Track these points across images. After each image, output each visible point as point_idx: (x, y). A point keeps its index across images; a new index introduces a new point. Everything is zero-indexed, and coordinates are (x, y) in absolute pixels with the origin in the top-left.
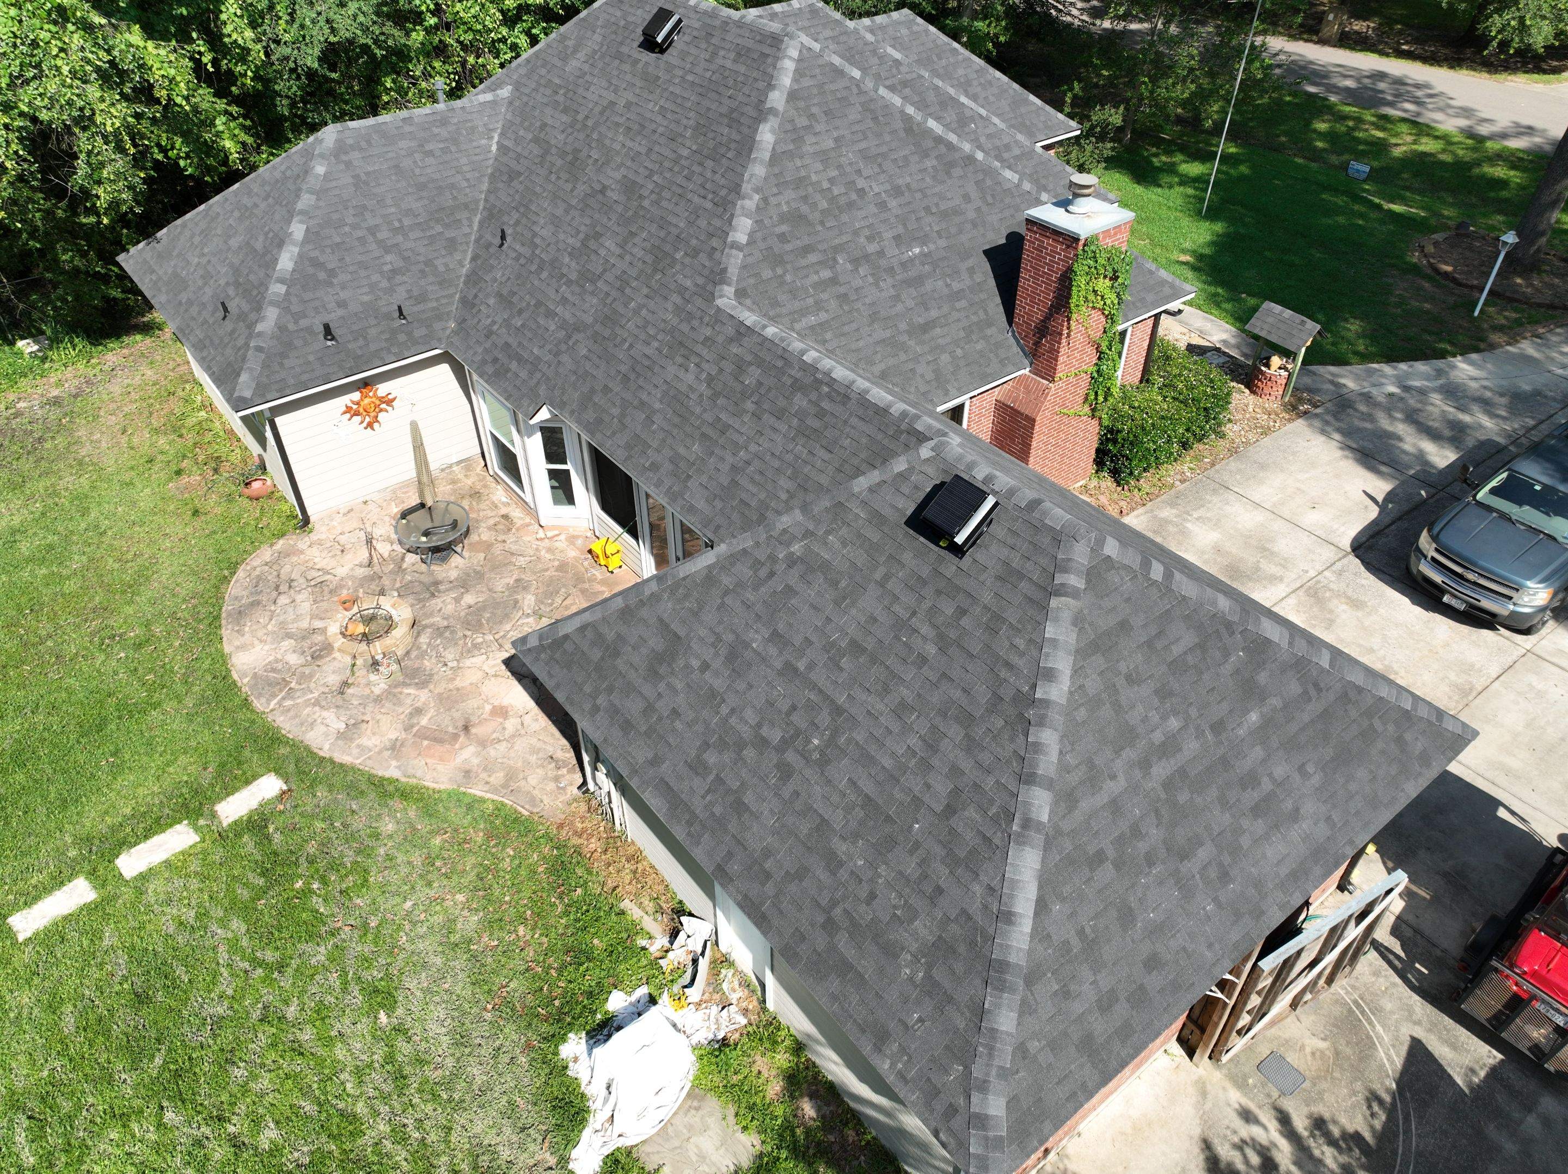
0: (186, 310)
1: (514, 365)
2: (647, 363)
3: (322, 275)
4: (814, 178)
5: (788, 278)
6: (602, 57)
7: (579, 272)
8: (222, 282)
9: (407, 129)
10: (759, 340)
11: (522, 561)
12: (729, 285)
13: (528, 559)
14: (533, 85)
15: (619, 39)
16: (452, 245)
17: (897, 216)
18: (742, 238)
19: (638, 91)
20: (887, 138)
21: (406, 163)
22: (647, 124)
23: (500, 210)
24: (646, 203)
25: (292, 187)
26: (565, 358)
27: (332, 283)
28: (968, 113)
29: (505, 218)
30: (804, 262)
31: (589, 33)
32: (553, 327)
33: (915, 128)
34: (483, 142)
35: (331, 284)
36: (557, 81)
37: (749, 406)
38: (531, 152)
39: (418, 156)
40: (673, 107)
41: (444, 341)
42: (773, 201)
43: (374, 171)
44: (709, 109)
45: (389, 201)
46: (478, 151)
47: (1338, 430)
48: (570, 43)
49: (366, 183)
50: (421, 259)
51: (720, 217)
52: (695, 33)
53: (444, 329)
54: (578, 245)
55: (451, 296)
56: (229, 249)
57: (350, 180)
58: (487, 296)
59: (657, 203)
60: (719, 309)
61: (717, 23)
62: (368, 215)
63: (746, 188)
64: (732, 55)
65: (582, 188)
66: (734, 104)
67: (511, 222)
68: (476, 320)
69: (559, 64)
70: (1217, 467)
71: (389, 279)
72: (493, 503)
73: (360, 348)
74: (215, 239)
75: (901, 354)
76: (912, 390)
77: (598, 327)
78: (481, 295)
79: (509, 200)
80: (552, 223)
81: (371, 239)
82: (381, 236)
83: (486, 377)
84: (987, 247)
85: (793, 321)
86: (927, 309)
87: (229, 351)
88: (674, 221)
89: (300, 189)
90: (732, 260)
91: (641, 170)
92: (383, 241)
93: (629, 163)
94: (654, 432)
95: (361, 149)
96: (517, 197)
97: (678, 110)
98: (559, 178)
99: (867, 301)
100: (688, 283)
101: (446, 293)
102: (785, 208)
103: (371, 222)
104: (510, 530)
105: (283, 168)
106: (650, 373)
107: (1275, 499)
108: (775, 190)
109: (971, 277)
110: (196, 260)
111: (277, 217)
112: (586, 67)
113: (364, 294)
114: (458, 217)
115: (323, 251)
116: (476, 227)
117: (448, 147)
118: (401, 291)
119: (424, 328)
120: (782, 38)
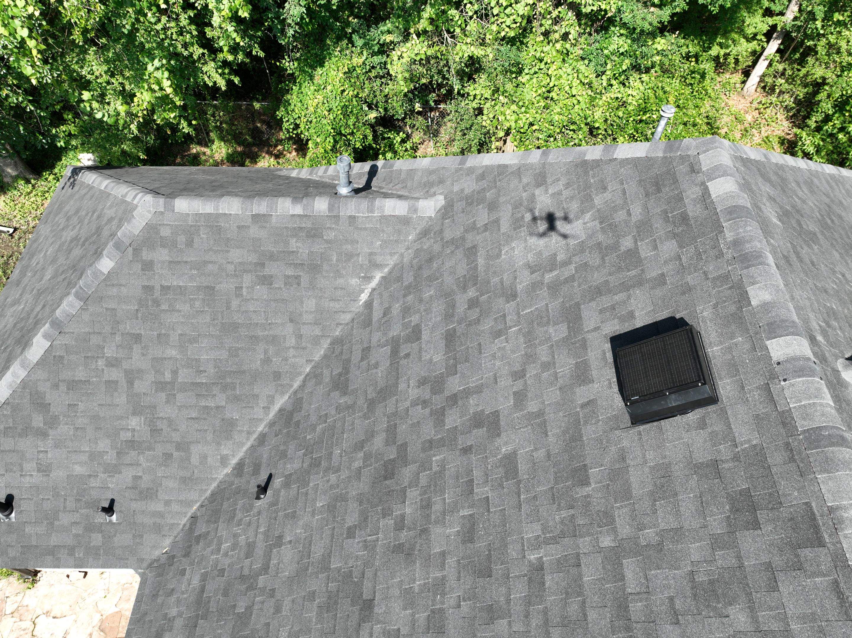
3: (38, 421)
6: (556, 287)
9: (254, 231)
14: (459, 232)
15: (600, 278)
16: (227, 429)
19: (540, 455)
21: (226, 286)
23: (298, 424)
27: (46, 435)
34: (355, 281)
35: (43, 434)
36: (481, 262)
38: (378, 365)
39: (247, 279)
40: (554, 601)
41: (145, 565)
43: (177, 288)
45: (174, 339)
46: (338, 293)
49: (157, 303)
50: (176, 437)
53: (154, 547)
55: (189, 504)
57: (138, 292)
58: (202, 560)
62: (137, 349)
65: (356, 549)
68: (172, 584)
69: (505, 226)
71: (119, 454)
79: (313, 419)
80: (301, 556)
81: (123, 386)
82: (141, 386)
92: (138, 395)
93: (421, 618)
95: (174, 248)
96: (320, 428)
98: (359, 474)
101: (183, 496)
103: (137, 362)
112: (523, 283)
113: (81, 463)
114: (256, 391)
115: (56, 386)
116: (272, 415)
117: (298, 277)
118: (128, 474)
119: (131, 536)
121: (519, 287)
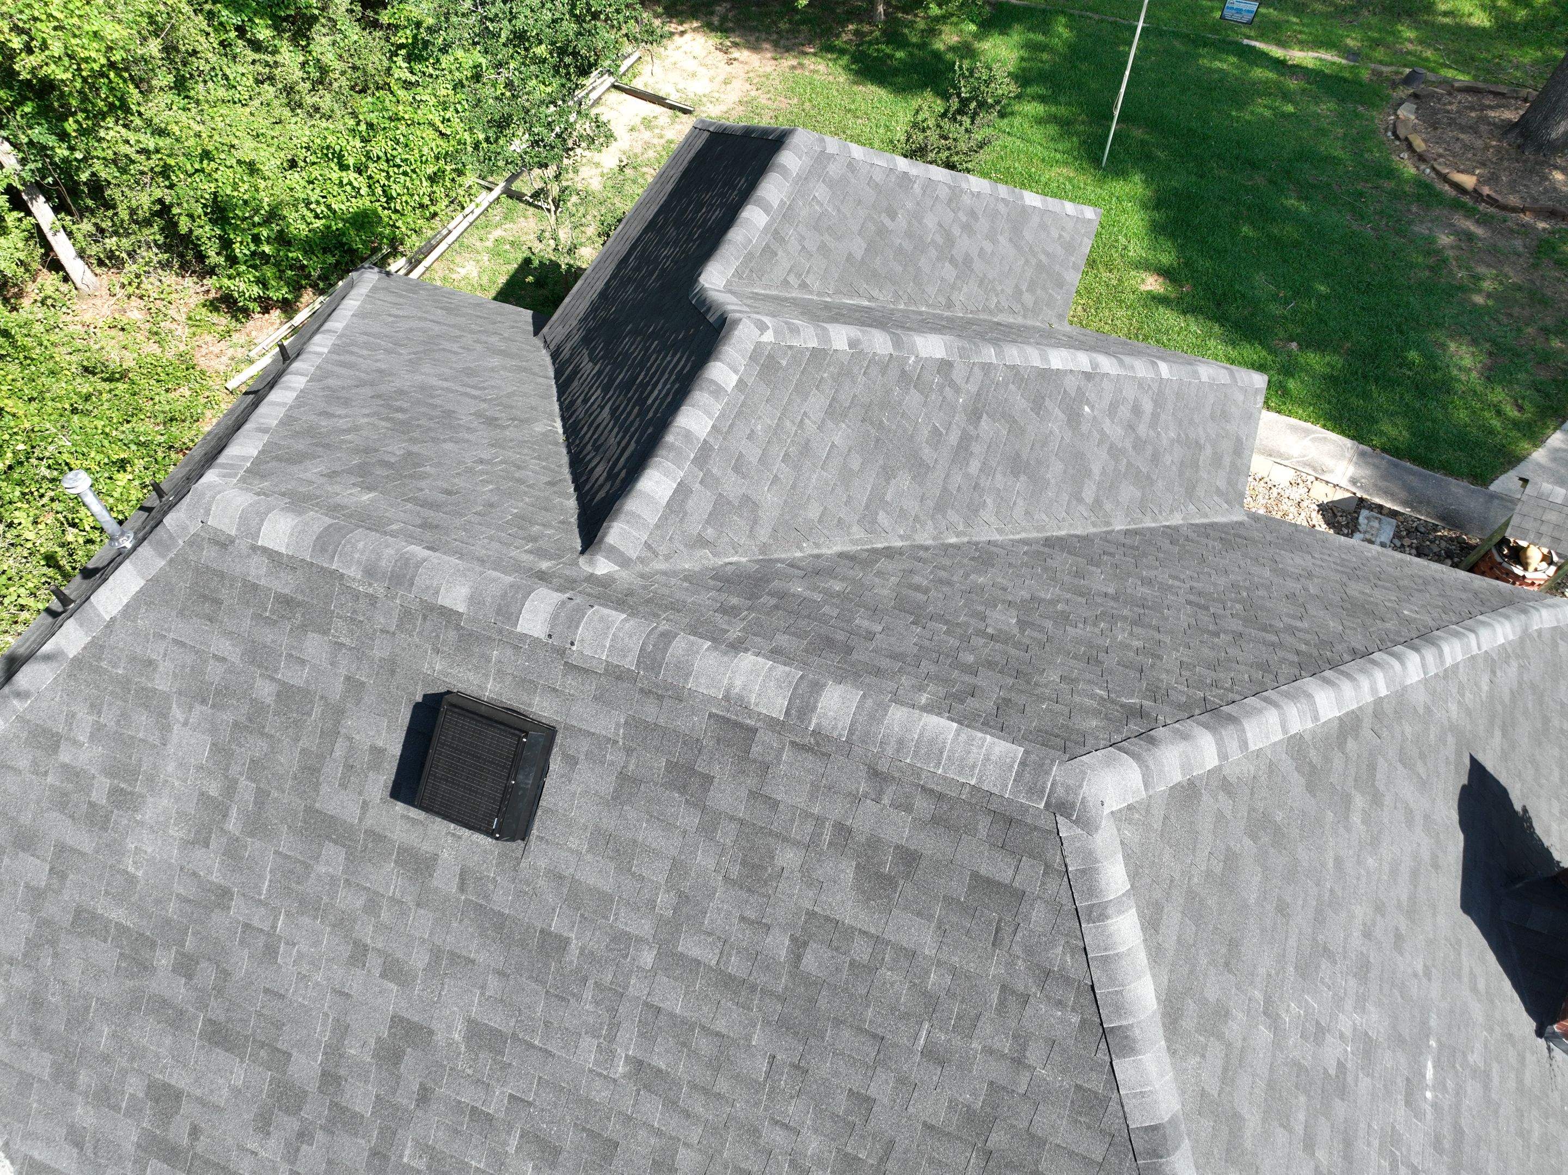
15: (290, 756)
17: (1388, 1040)
19: (494, 986)
20: (1304, 854)
28: (1073, 387)
33: (1314, 757)
36: (117, 914)
44: (862, 1100)
48: (87, 758)
61: (696, 724)
64: (847, 874)
66: (974, 1094)
97: (723, 1087)
112: (211, 868)
120: (1045, 822)
121: (216, 878)
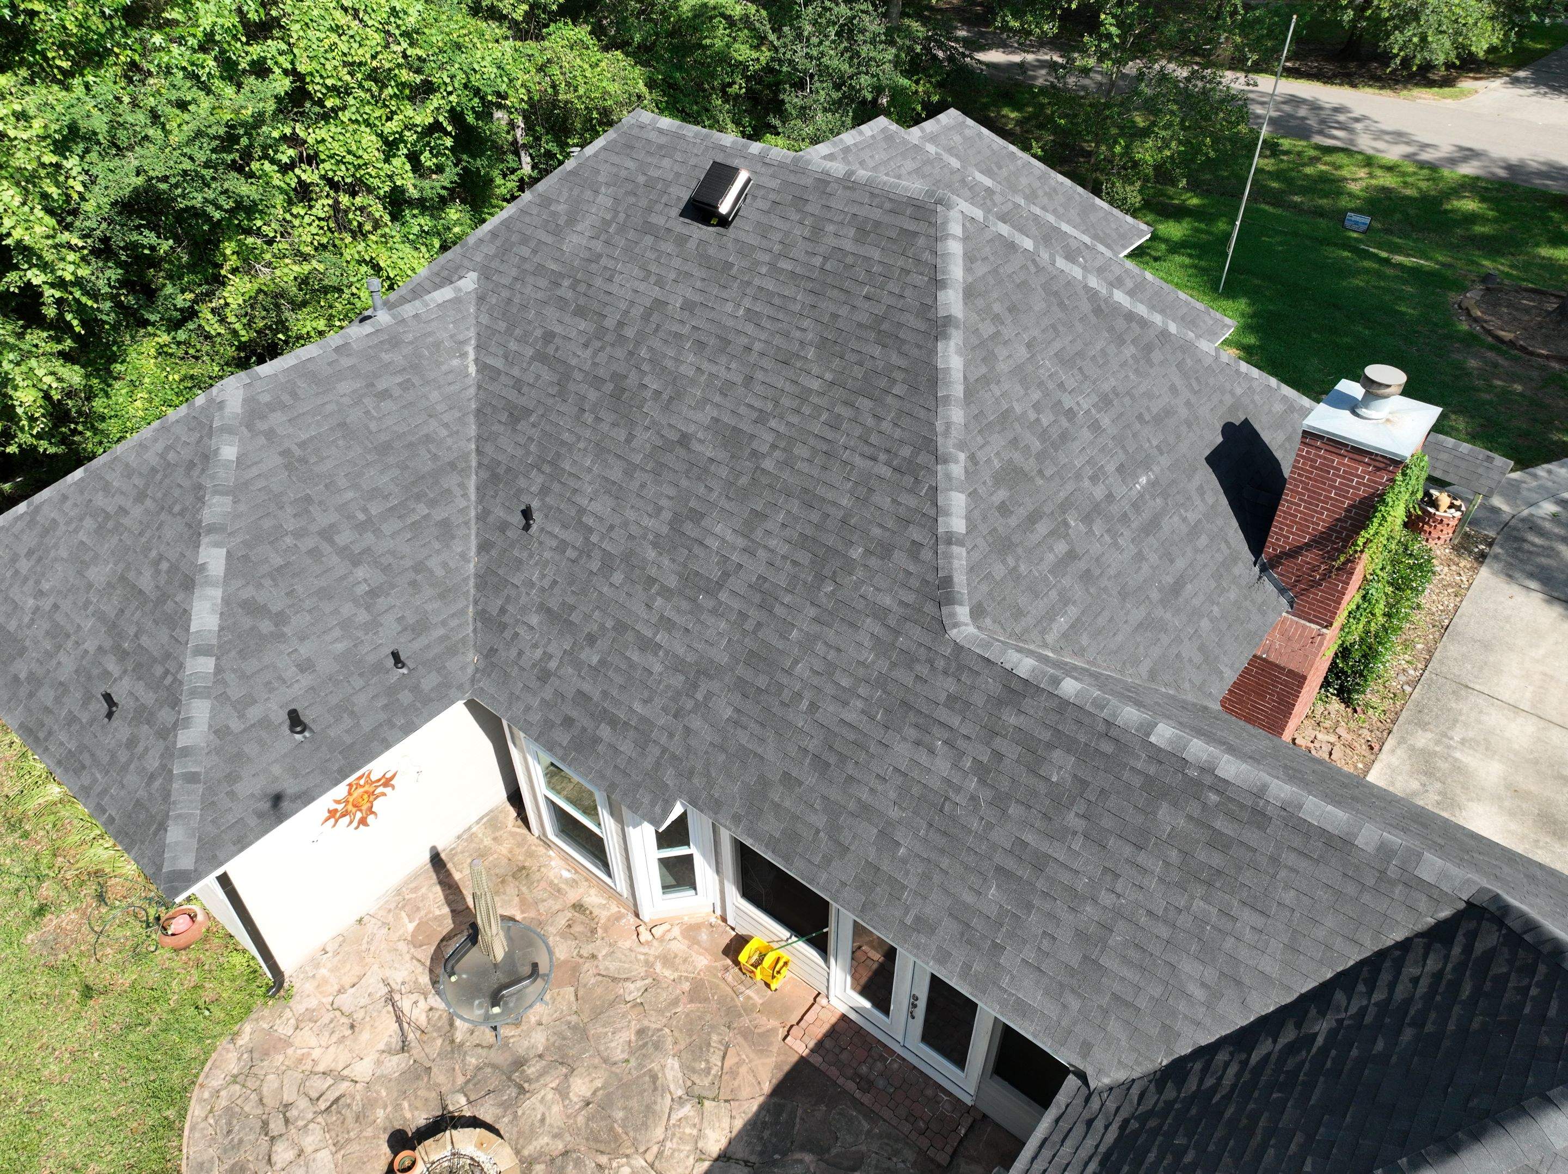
0: (31, 695)
1: (605, 732)
2: (852, 736)
3: (266, 626)
4: (1018, 409)
5: (1023, 568)
6: (622, 229)
7: (680, 576)
8: (90, 645)
9: (346, 362)
10: (1054, 704)
11: (632, 991)
12: (961, 604)
13: (640, 984)
14: (514, 272)
15: (644, 203)
16: (446, 530)
17: (1114, 438)
18: (958, 524)
19: (699, 284)
20: (1079, 328)
21: (354, 416)
22: (731, 337)
23: (509, 469)
24: (768, 464)
25: (186, 483)
26: (696, 723)
27: (283, 635)
28: (1074, 245)
29: (522, 482)
30: (1034, 538)
31: (588, 194)
32: (657, 668)
33: (1103, 306)
34: (455, 362)
35: (282, 638)
36: (553, 266)
37: (1072, 820)
38: (538, 377)
39: (369, 402)
40: (767, 310)
41: (467, 686)
42: (981, 456)
43: (312, 439)
44: (835, 316)
45: (342, 482)
46: (451, 377)
47: (1531, 576)
48: (561, 208)
49: (303, 461)
50: (408, 563)
51: (911, 491)
52: (772, 196)
53: (463, 668)
54: (665, 530)
55: (463, 612)
56: (90, 586)
57: (279, 460)
58: (524, 610)
59: (787, 464)
60: (958, 648)
61: (809, 181)
62: (315, 510)
63: (946, 445)
64: (852, 232)
65: (643, 437)
66: (880, 310)
67: (534, 489)
68: (514, 653)
69: (549, 239)
70: (1437, 654)
71: (367, 608)
72: (551, 883)
73: (347, 731)
74: (59, 567)
75: (1162, 636)
76: (1187, 685)
77: (740, 670)
78: (510, 608)
79: (519, 452)
80: (608, 492)
81: (326, 548)
82: (341, 540)
83: (560, 752)
84: (1207, 452)
85: (1043, 632)
86: (1172, 561)
87: (132, 779)
88: (830, 495)
89: (199, 488)
90: (956, 563)
91: (742, 410)
92: (346, 548)
93: (717, 398)
94: (904, 861)
95: (284, 407)
96: (533, 448)
97: (781, 316)
98: (598, 419)
99: (1112, 572)
100: (887, 601)
101: (453, 609)
102: (997, 464)
103: (323, 520)
104: (593, 931)
105: (159, 447)
106: (863, 757)
107: (1528, 695)
108: (979, 439)
109: (1203, 500)
110: (31, 602)
111: (168, 534)
112: (598, 246)
113: (336, 640)
114: (446, 486)
115: (259, 586)
116: (473, 497)
117: (408, 380)
118: (390, 622)
119: (434, 674)
120: (932, 207)
121: (598, 250)
